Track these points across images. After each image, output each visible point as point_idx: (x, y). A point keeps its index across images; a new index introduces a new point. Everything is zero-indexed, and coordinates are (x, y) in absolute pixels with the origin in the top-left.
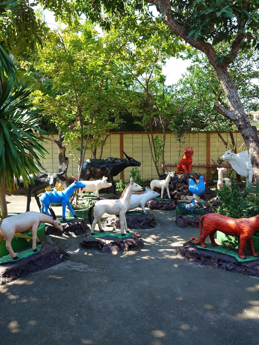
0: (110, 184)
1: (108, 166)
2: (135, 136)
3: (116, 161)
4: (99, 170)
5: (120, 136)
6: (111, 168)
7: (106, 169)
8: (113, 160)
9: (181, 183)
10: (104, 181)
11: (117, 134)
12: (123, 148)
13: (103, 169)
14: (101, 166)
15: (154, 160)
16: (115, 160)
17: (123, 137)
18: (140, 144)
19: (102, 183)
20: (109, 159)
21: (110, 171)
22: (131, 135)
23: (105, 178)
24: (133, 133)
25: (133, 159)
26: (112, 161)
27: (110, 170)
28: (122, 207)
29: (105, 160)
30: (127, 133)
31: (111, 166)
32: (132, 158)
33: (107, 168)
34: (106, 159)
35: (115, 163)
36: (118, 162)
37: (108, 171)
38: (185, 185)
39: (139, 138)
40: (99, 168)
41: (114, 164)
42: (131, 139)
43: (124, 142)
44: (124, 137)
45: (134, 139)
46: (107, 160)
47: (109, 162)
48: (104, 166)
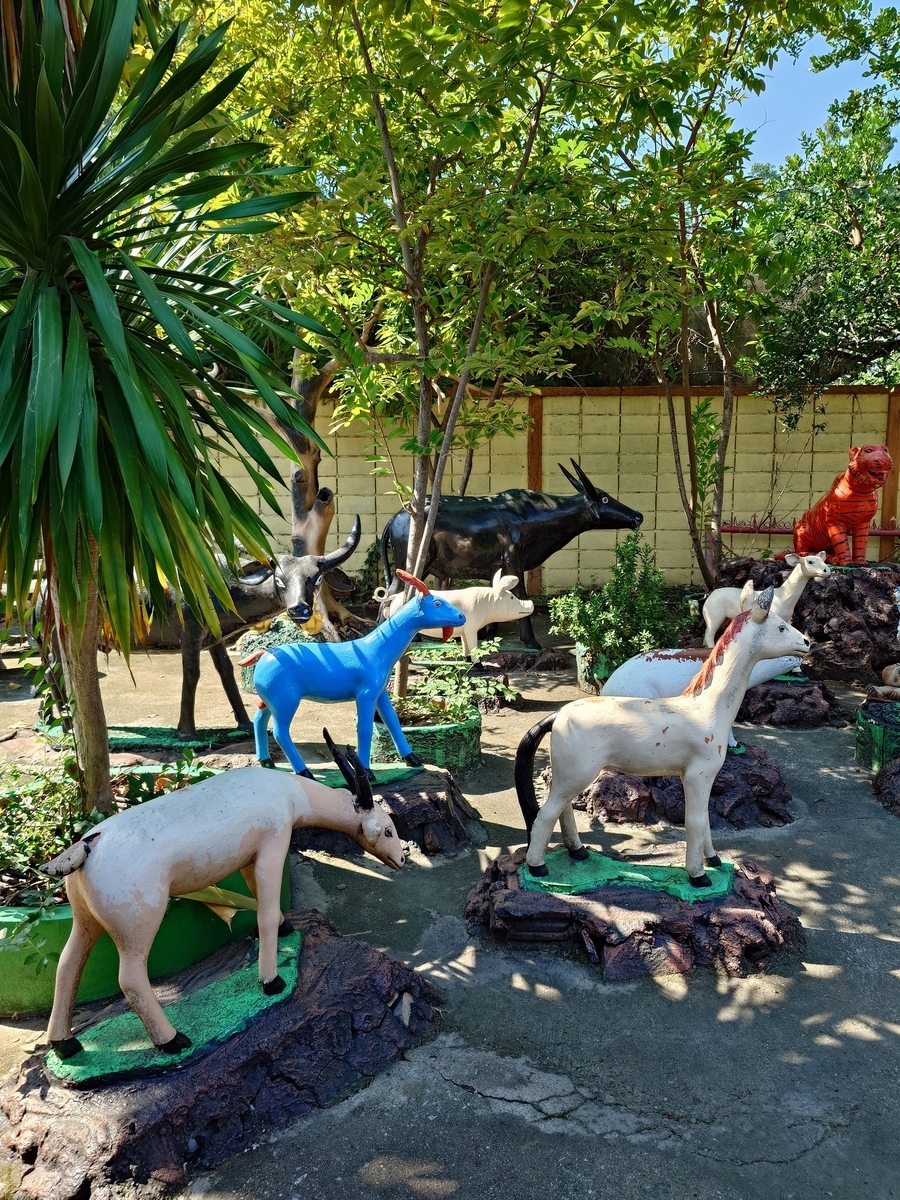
0: (528, 605)
1: (506, 530)
2: (589, 403)
3: (538, 505)
4: (467, 543)
5: (531, 404)
6: (516, 536)
7: (497, 540)
8: (527, 503)
9: (828, 601)
10: (503, 593)
12: (540, 454)
13: (484, 539)
14: (475, 528)
15: (685, 503)
16: (532, 502)
17: (541, 408)
18: (608, 437)
19: (495, 599)
20: (508, 497)
21: (511, 548)
22: (576, 400)
23: (502, 582)
24: (582, 395)
25: (611, 499)
26: (520, 506)
27: (513, 543)
28: (707, 740)
29: (490, 500)
30: (557, 395)
31: (517, 527)
32: (605, 495)
33: (500, 536)
34: (495, 496)
35: (535, 512)
36: (546, 510)
37: (505, 548)
38: (848, 614)
39: (608, 412)
40: (465, 535)
41: (531, 520)
42: (575, 419)
43: (546, 429)
44: (545, 411)
45: (585, 419)
46: (500, 499)
47: (509, 509)
48: (491, 524)
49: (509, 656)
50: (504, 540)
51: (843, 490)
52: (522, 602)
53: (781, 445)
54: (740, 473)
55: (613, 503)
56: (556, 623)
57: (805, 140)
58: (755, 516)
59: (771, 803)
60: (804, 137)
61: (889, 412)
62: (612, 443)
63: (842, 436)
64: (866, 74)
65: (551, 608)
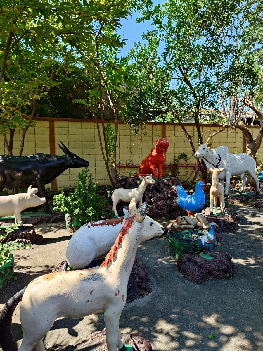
0: (43, 199)
2: (71, 124)
3: (49, 159)
4: (19, 174)
5: (50, 123)
6: (41, 171)
7: (33, 173)
10: (32, 195)
11: (45, 120)
12: (54, 141)
13: (26, 173)
14: (23, 168)
15: (104, 158)
17: (54, 125)
18: (78, 136)
19: (28, 198)
20: (37, 156)
21: (39, 176)
22: (66, 123)
24: (68, 121)
25: (77, 157)
26: (42, 159)
27: (39, 174)
28: (116, 294)
29: (29, 157)
30: (59, 121)
31: (41, 168)
32: (75, 155)
33: (34, 171)
34: (31, 156)
36: (52, 161)
37: (36, 176)
38: (159, 195)
39: (78, 127)
40: (19, 171)
41: (46, 165)
42: (66, 129)
43: (56, 132)
44: (55, 126)
45: (70, 129)
46: (34, 157)
47: (37, 161)
48: (29, 167)
49: (40, 218)
50: (35, 172)
51: (154, 153)
52: (41, 198)
53: (132, 140)
54: (121, 148)
55: (78, 158)
56: (56, 206)
57: (135, 45)
58: (126, 162)
59: (143, 284)
60: (135, 43)
61: (162, 130)
62: (79, 138)
63: (150, 137)
64: (152, 24)
65: (53, 200)
